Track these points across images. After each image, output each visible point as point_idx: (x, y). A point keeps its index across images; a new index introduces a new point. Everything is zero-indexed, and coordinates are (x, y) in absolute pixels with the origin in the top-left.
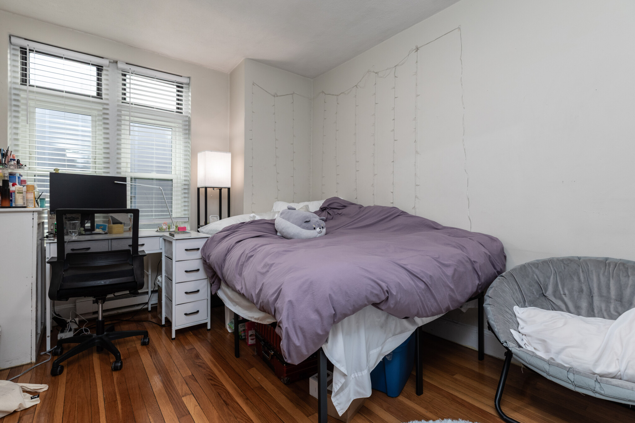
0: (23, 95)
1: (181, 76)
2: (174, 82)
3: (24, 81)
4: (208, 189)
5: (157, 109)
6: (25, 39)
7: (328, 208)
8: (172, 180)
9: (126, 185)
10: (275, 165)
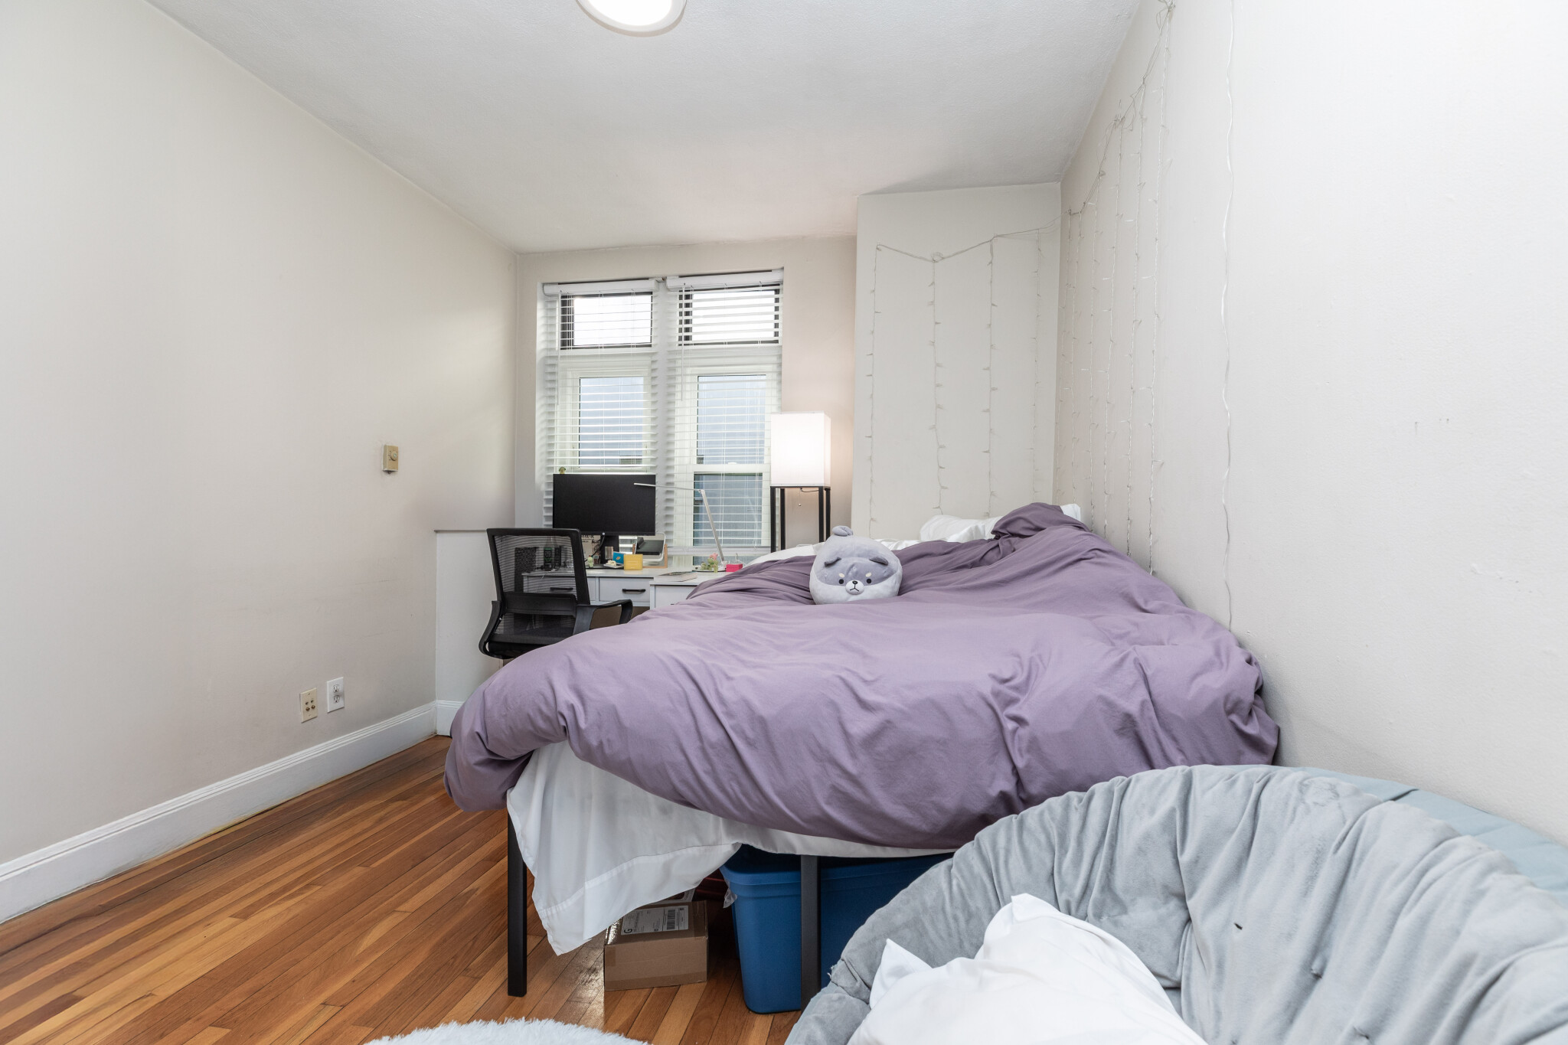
0: (561, 363)
1: (770, 271)
2: (758, 286)
3: (566, 343)
4: (786, 490)
5: (729, 343)
6: (559, 284)
7: (1004, 534)
8: (760, 475)
9: (654, 488)
10: (934, 427)
